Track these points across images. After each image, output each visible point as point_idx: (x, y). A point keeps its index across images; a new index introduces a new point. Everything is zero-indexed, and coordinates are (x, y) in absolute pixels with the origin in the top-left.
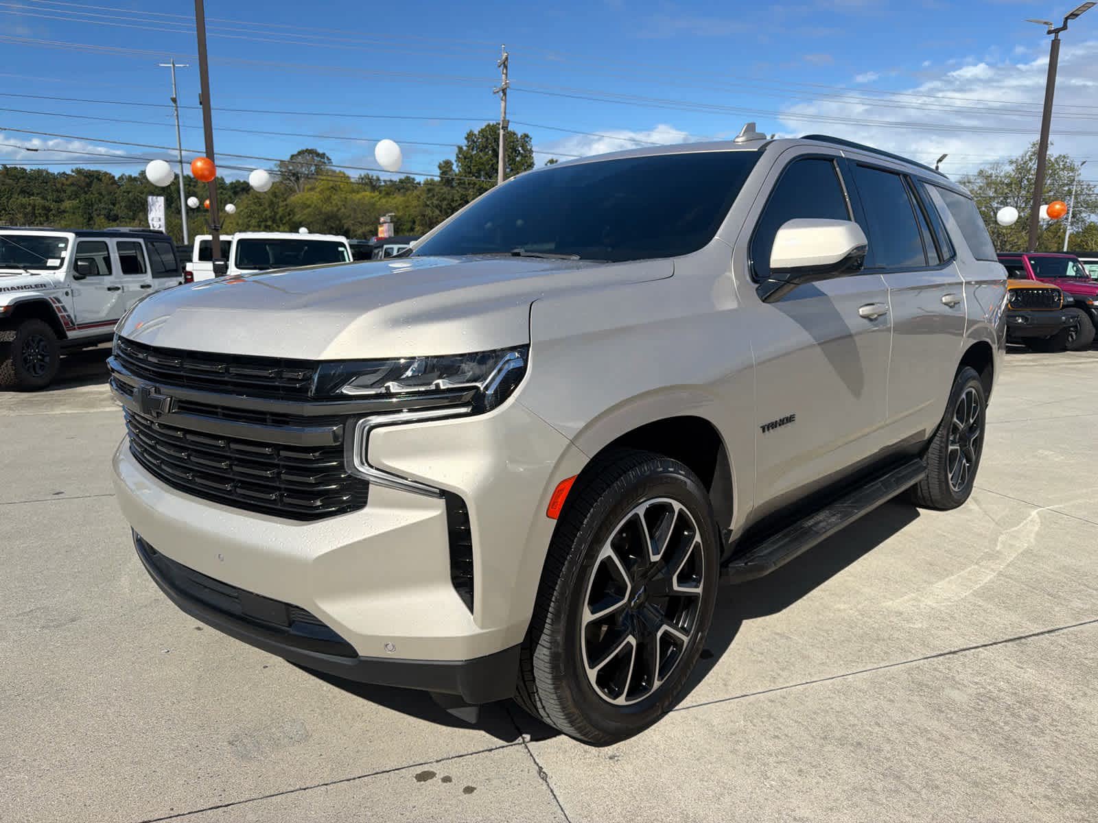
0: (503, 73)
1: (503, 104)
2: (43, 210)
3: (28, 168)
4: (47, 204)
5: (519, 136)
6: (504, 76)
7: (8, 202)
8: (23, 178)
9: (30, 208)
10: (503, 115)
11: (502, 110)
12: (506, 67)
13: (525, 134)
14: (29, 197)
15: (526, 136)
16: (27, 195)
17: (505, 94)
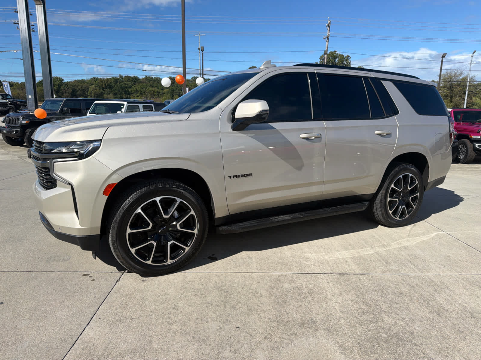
0: (328, 30)
1: (327, 43)
2: (157, 93)
3: (153, 77)
4: (159, 90)
5: (345, 57)
6: (328, 31)
7: (146, 90)
8: (152, 80)
9: (153, 92)
10: (327, 48)
11: (326, 46)
12: (329, 27)
13: (348, 56)
14: (153, 88)
15: (349, 56)
16: (152, 87)
17: (328, 39)
